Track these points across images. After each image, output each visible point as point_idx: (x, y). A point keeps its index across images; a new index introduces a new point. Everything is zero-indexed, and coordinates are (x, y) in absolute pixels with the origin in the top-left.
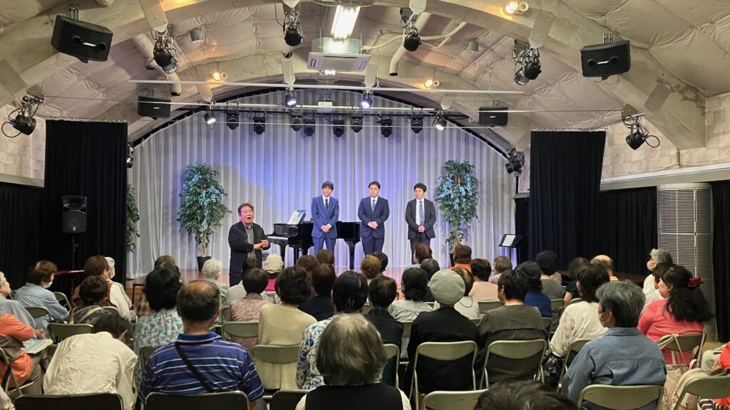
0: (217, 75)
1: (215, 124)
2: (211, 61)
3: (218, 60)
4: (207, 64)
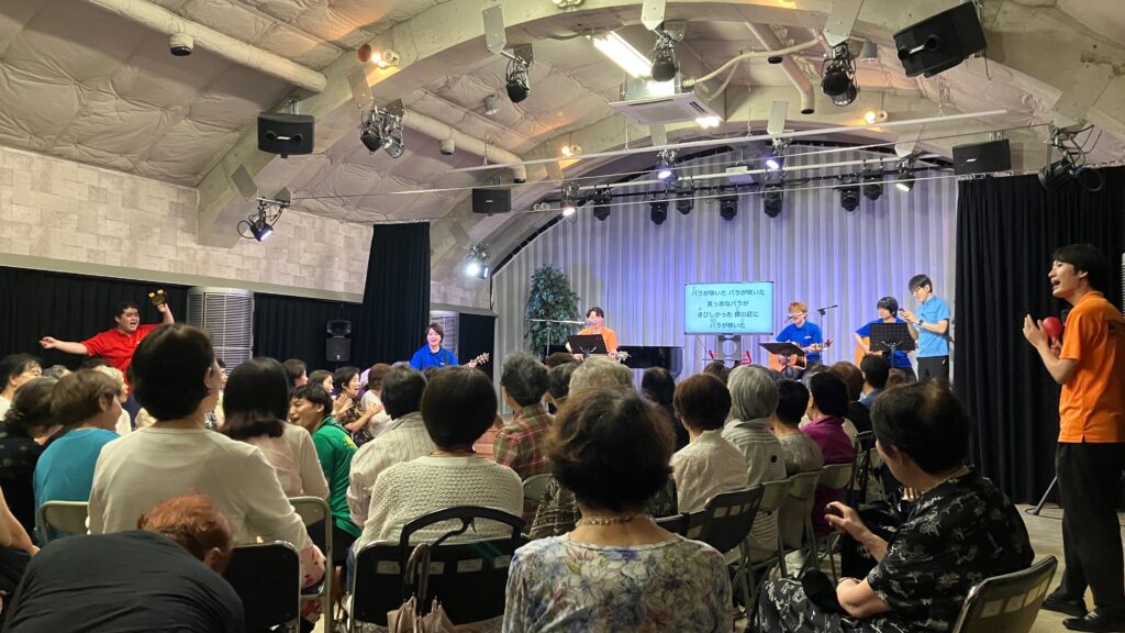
0: (566, 150)
2: (562, 131)
3: (569, 129)
4: (558, 137)
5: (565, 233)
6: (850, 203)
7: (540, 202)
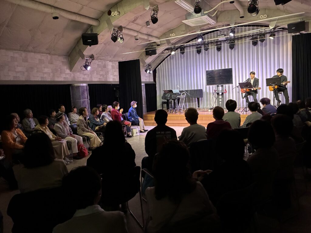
0: (171, 35)
1: (175, 54)
2: (169, 30)
3: (172, 29)
5: (173, 58)
6: (255, 44)
7: (165, 50)
